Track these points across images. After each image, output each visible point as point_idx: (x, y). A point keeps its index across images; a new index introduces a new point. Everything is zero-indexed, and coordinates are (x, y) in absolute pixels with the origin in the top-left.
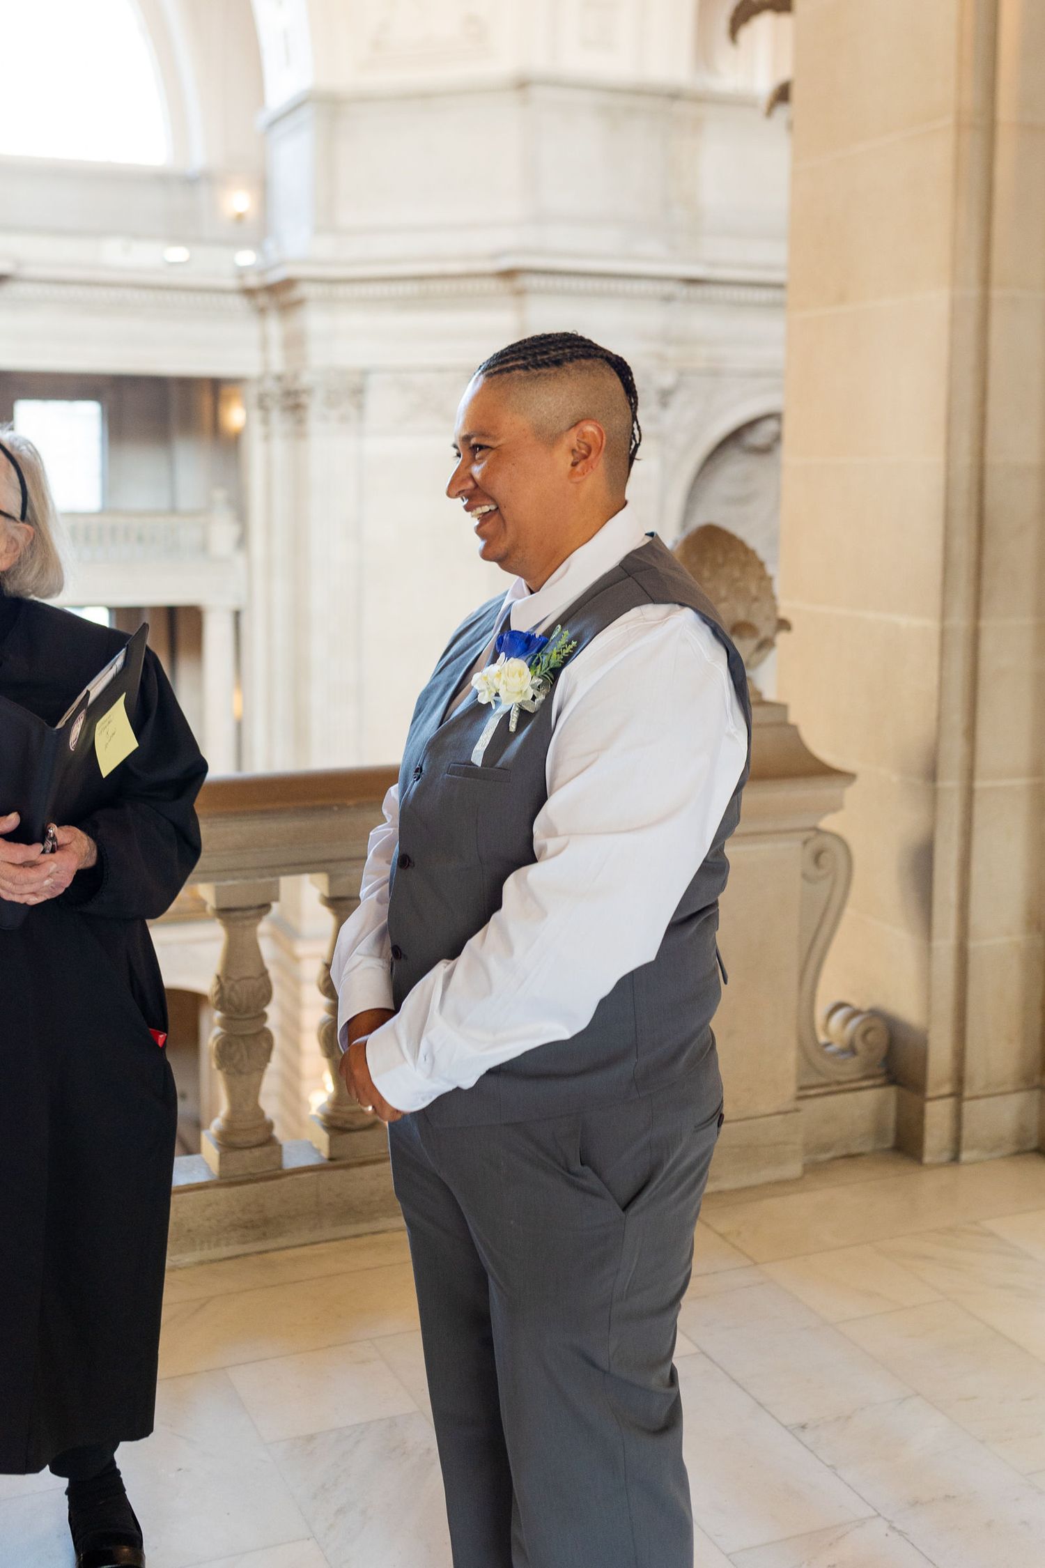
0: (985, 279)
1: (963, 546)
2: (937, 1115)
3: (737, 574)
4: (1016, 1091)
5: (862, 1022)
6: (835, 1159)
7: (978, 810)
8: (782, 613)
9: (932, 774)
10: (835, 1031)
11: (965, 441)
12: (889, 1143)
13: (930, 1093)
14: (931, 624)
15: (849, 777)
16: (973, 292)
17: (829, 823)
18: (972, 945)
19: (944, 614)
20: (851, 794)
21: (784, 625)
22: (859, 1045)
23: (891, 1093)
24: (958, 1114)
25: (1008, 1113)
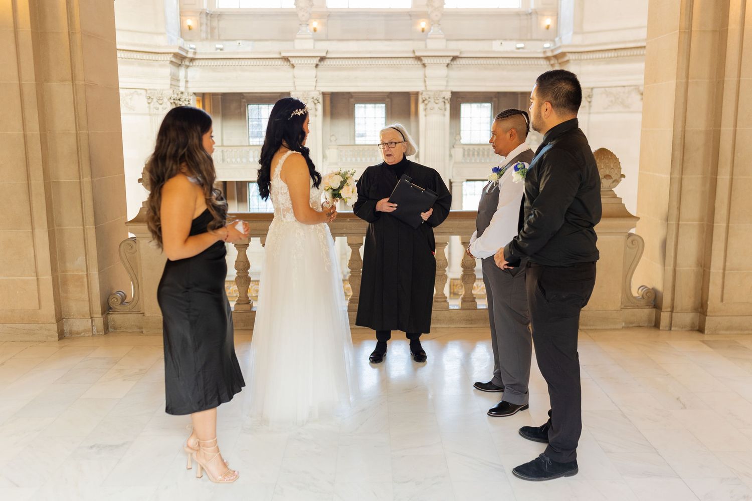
0: (687, 77)
1: (678, 154)
2: (665, 317)
3: (607, 162)
4: (692, 312)
5: (647, 290)
6: (634, 326)
7: (680, 230)
8: (622, 173)
9: (667, 220)
10: (635, 292)
11: (680, 124)
12: (653, 324)
13: (663, 310)
14: (668, 177)
15: (638, 218)
16: (684, 81)
17: (633, 231)
18: (677, 269)
19: (672, 174)
20: (639, 223)
21: (623, 176)
22: (645, 296)
23: (654, 310)
24: (671, 317)
25: (688, 318)
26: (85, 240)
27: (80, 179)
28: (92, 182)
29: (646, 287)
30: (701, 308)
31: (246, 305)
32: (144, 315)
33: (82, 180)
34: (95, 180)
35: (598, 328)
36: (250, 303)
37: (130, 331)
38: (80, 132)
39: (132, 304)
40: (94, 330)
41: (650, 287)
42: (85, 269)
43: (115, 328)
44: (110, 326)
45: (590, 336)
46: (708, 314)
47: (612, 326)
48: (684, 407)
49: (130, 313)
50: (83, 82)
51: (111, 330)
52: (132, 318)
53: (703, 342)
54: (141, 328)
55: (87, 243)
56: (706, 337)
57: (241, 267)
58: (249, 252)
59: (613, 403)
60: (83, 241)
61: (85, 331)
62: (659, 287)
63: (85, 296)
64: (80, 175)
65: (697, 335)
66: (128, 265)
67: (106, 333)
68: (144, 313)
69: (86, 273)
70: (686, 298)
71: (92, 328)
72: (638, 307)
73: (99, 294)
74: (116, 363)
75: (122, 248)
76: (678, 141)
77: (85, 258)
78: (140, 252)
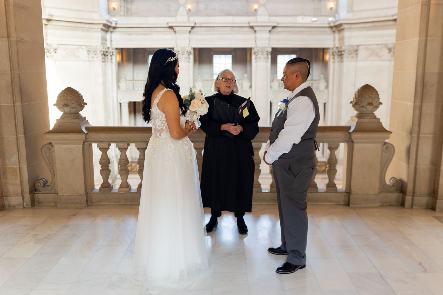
0: (427, 36)
1: (419, 89)
2: (408, 199)
3: (370, 93)
4: (427, 196)
5: (396, 181)
6: (387, 205)
7: (420, 141)
8: (380, 101)
9: (411, 133)
10: (388, 182)
11: (421, 68)
12: (400, 203)
13: (407, 194)
14: (412, 104)
15: (390, 132)
16: (424, 38)
17: (387, 141)
18: (418, 167)
19: (415, 102)
20: (391, 136)
21: (381, 103)
22: (395, 185)
23: (401, 194)
24: (413, 199)
25: (424, 200)
26: (17, 144)
27: (14, 104)
28: (22, 106)
29: (395, 178)
30: (434, 193)
31: (126, 188)
32: (58, 195)
33: (15, 105)
34: (25, 104)
35: (362, 206)
36: (129, 186)
37: (49, 205)
38: (14, 72)
39: (51, 187)
40: (25, 204)
41: (398, 178)
42: (18, 164)
43: (39, 203)
44: (35, 201)
45: (357, 212)
46: (439, 198)
47: (372, 205)
48: (425, 271)
49: (49, 193)
50: (16, 39)
51: (36, 204)
52: (50, 196)
53: (435, 217)
54: (56, 203)
55: (19, 146)
56: (437, 214)
57: (122, 163)
58: (128, 153)
59: (374, 266)
60: (16, 145)
61: (18, 205)
62: (405, 178)
63: (18, 182)
64: (14, 101)
65: (430, 212)
66: (47, 161)
67: (32, 206)
68: (58, 193)
69: (18, 167)
70: (423, 186)
71: (23, 203)
72: (390, 192)
73: (28, 181)
74: (34, 229)
75: (43, 150)
76: (420, 80)
77: (18, 156)
78: (55, 153)
